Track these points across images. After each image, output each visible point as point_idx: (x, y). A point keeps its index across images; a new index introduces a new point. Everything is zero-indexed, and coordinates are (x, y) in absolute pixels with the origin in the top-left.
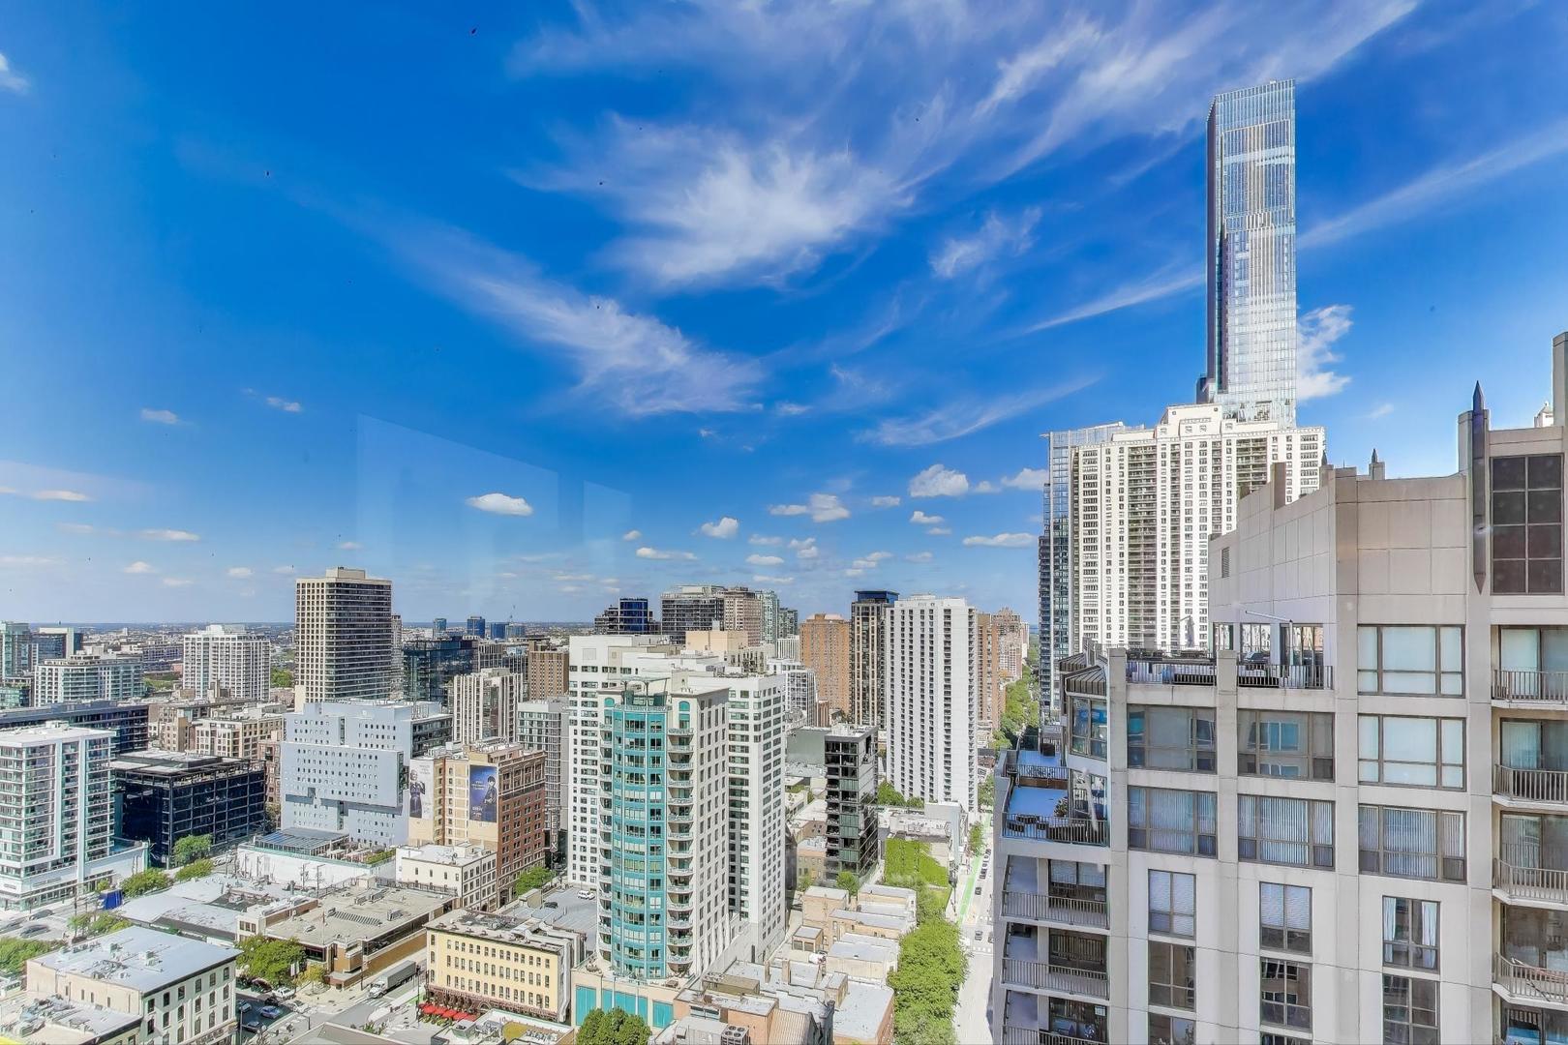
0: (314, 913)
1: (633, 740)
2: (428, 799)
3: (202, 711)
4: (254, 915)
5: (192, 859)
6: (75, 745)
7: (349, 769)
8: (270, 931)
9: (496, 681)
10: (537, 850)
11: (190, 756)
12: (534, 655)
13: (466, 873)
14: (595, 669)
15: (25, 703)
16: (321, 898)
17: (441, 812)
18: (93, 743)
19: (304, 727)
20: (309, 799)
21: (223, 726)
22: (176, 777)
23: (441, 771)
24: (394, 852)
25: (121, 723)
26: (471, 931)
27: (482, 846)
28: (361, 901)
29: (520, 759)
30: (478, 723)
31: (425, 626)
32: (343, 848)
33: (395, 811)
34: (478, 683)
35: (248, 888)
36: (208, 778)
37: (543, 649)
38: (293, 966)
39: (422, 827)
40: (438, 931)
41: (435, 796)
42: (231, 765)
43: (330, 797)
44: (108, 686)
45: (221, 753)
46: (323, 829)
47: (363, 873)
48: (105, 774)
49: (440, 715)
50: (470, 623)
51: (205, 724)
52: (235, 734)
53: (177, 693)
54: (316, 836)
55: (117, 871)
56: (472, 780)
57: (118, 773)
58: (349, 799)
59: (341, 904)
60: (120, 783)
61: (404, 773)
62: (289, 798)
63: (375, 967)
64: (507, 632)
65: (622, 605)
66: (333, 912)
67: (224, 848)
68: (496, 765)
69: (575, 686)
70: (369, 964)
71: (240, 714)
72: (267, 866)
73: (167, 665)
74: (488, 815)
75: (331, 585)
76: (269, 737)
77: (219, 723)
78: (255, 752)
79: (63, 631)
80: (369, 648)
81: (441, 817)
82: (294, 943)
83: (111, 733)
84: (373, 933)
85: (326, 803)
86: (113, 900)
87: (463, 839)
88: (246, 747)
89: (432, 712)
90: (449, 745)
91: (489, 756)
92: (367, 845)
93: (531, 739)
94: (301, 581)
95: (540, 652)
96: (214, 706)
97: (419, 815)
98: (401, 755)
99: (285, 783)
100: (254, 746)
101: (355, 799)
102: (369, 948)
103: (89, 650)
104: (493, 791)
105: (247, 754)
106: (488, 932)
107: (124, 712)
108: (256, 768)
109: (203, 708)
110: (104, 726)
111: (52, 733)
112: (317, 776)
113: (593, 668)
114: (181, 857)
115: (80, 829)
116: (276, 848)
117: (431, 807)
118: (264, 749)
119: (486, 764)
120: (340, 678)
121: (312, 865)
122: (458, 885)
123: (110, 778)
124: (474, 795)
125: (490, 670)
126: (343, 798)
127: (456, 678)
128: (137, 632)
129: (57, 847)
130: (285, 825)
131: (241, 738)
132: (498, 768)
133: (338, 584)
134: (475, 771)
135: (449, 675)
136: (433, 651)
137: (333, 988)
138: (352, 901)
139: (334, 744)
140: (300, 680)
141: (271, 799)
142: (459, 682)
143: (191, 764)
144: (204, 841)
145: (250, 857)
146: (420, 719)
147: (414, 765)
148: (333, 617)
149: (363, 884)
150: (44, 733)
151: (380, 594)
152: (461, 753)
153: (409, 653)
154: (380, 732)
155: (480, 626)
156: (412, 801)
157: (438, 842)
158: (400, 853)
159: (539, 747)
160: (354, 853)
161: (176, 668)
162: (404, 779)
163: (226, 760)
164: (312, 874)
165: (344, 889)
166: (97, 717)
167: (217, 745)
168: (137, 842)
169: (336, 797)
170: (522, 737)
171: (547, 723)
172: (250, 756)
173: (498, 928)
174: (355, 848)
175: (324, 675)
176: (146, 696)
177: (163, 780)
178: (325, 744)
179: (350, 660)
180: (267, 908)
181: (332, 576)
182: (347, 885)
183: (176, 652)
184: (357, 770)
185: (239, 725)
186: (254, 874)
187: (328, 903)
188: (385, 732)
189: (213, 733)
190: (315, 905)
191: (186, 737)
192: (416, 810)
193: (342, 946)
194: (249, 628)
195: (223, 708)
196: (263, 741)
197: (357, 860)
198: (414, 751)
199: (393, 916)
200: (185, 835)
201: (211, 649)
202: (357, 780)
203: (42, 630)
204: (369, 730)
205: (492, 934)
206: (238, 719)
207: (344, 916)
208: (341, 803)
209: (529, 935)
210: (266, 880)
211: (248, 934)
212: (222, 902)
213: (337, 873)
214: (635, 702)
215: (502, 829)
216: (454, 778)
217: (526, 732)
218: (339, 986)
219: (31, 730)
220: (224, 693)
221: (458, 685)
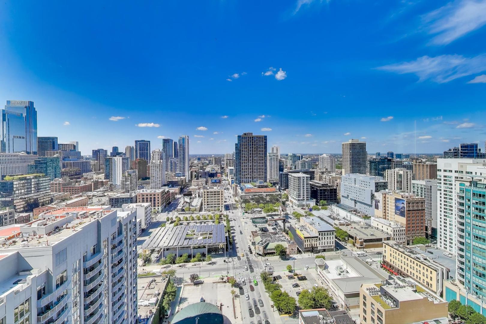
0: (350, 226)
1: (478, 202)
2: (381, 205)
3: (323, 173)
4: (337, 222)
5: (323, 205)
6: (304, 177)
7: (357, 192)
8: (341, 227)
9: (401, 172)
10: (422, 231)
11: (321, 182)
12: (415, 165)
13: (394, 230)
14: (451, 171)
15: (295, 168)
16: (352, 223)
17: (385, 209)
18: (307, 177)
19: (346, 179)
20: (347, 197)
21: (327, 177)
22: (320, 187)
23: (385, 197)
24: (370, 217)
25: (310, 174)
26: (398, 249)
27: (400, 224)
28: (362, 228)
29: (414, 199)
30: (395, 185)
31: (374, 154)
32: (356, 212)
33: (371, 206)
34: (394, 172)
35: (335, 215)
36: (326, 188)
37: (419, 162)
38: (346, 238)
39: (379, 212)
40: (387, 244)
41: (383, 204)
42: (330, 186)
43: (352, 198)
44: (307, 166)
45: (327, 183)
46: (351, 206)
47: (362, 220)
48: (308, 184)
49: (383, 181)
50: (388, 154)
51: (324, 176)
52: (330, 179)
53: (318, 169)
54: (349, 207)
55: (311, 204)
56: (396, 202)
57: (310, 184)
58: (357, 200)
59: (357, 227)
60: (311, 186)
61: (373, 196)
62: (343, 196)
63: (367, 247)
64: (402, 156)
65: (462, 147)
66: (355, 228)
67: (329, 205)
68: (405, 199)
69: (440, 177)
70: (366, 245)
71: (331, 175)
72: (338, 212)
73: (315, 162)
74: (402, 214)
75: (350, 144)
76: (337, 181)
77: (327, 176)
78: (334, 184)
79: (300, 155)
80: (360, 160)
81: (385, 211)
82: (346, 232)
83: (309, 176)
84: (366, 238)
85: (351, 199)
86: (311, 210)
87: (393, 220)
88: (332, 182)
89: (380, 180)
90: (387, 190)
91: (402, 196)
92: (362, 213)
93: (418, 193)
94: (343, 143)
95: (418, 164)
96: (325, 172)
97: (378, 209)
98: (372, 191)
99: (341, 193)
100: (334, 182)
101: (359, 200)
102: (366, 241)
103: (303, 159)
104: (404, 207)
105: (332, 184)
106: (405, 252)
107: (310, 172)
108: (335, 188)
109: (323, 172)
110: (308, 174)
111: (301, 175)
112: (349, 192)
113: (450, 171)
114: (321, 204)
115: (305, 194)
116: (340, 207)
117: (382, 207)
118: (336, 183)
119: (401, 198)
120: (353, 168)
121: (349, 214)
122: (392, 233)
123: (309, 185)
124: (397, 208)
125: (399, 169)
126: (356, 199)
127: (386, 170)
128: (310, 156)
129: (302, 197)
130: (342, 203)
131: (331, 180)
132: (406, 200)
133: (352, 144)
134: (397, 200)
135: (384, 169)
136: (378, 162)
137: (356, 248)
138: (359, 227)
139: (353, 185)
140: (343, 168)
141: (338, 196)
142: (387, 172)
143: (322, 184)
144: (325, 202)
145: (334, 207)
146: (377, 181)
147: (376, 194)
148: (351, 152)
149: (362, 223)
150: (300, 174)
151: (362, 146)
152: (391, 193)
153: (371, 162)
154: (366, 183)
155: (392, 154)
156: (375, 204)
157: (384, 218)
158: (372, 218)
159: (421, 196)
160: (359, 214)
161: (317, 163)
162: (373, 198)
163: (329, 185)
164: (349, 216)
165: (357, 223)
166: (307, 172)
167: (326, 181)
168: (314, 199)
169: (354, 198)
170: (414, 192)
171: (425, 188)
172: (333, 185)
173: (409, 252)
174: (359, 213)
175: (349, 167)
176: (313, 169)
177: (318, 187)
178: (351, 184)
179: (355, 163)
180: (339, 221)
181: (350, 142)
182: (358, 222)
183: (317, 160)
184: (359, 193)
185: (331, 177)
186: (336, 213)
187: (354, 225)
188: (367, 184)
189: (326, 178)
190: (350, 224)
191: (321, 178)
192: (377, 207)
193: (358, 238)
194: (332, 155)
195: (327, 173)
196: (336, 181)
197: (360, 216)
198: (376, 190)
199: (372, 235)
200: (322, 200)
201: (324, 159)
202: (359, 195)
203: (297, 155)
204: (362, 183)
205: (406, 253)
206: (330, 176)
207: (358, 230)
208: (355, 200)
209: (422, 260)
210: (338, 215)
211: (336, 226)
212: (330, 217)
213: (355, 218)
214: (478, 186)
215: (407, 221)
216: (389, 200)
217: (416, 190)
218: (358, 248)
219: (298, 174)
220: (327, 169)
221: (388, 172)
